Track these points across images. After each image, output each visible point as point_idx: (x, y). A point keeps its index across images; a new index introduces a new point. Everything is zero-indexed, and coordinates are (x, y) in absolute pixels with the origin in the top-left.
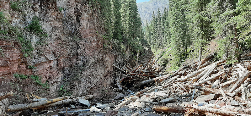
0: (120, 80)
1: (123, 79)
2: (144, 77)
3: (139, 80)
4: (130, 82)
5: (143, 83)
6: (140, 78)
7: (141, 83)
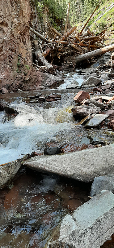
0: (43, 53)
1: (48, 52)
2: (82, 48)
3: (75, 52)
4: (59, 57)
5: (80, 57)
6: (76, 50)
7: (77, 58)
